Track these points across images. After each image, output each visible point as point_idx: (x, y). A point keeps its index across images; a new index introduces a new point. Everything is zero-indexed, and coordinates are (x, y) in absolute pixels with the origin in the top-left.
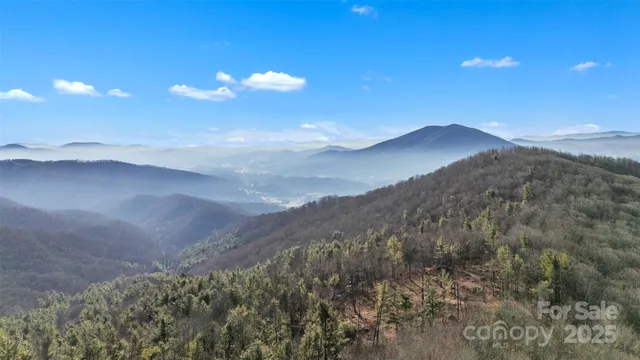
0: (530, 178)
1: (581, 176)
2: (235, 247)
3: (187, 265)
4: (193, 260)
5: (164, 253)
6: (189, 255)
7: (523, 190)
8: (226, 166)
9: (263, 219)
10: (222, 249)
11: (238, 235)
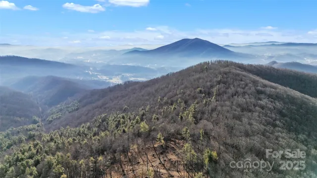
0: (219, 83)
1: (243, 82)
2: (77, 109)
3: (51, 119)
4: (55, 117)
5: (40, 109)
6: (53, 112)
7: (214, 90)
8: (80, 58)
9: (94, 93)
10: (70, 110)
11: (80, 101)
